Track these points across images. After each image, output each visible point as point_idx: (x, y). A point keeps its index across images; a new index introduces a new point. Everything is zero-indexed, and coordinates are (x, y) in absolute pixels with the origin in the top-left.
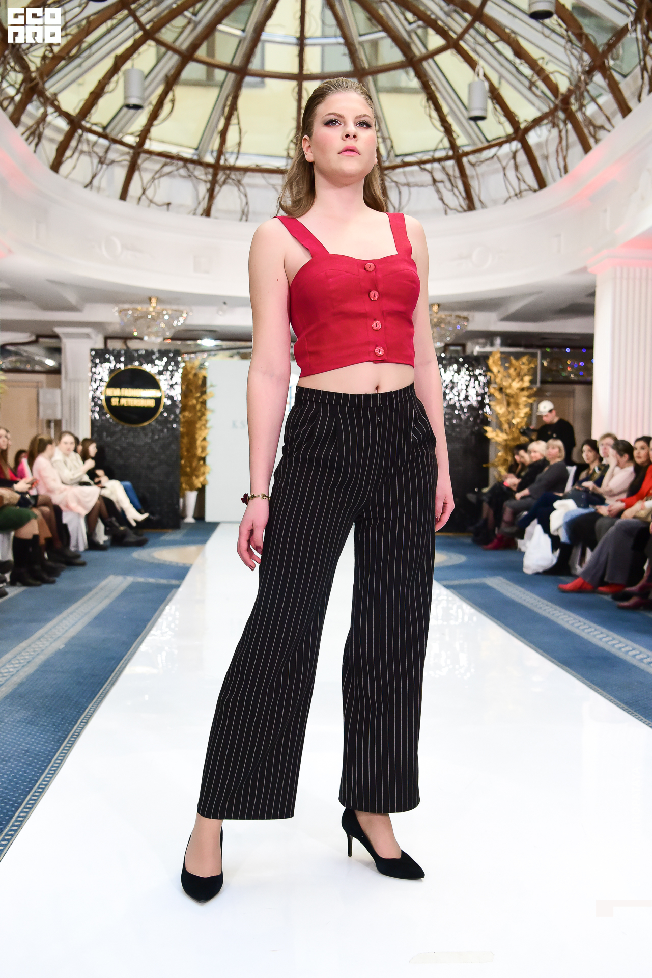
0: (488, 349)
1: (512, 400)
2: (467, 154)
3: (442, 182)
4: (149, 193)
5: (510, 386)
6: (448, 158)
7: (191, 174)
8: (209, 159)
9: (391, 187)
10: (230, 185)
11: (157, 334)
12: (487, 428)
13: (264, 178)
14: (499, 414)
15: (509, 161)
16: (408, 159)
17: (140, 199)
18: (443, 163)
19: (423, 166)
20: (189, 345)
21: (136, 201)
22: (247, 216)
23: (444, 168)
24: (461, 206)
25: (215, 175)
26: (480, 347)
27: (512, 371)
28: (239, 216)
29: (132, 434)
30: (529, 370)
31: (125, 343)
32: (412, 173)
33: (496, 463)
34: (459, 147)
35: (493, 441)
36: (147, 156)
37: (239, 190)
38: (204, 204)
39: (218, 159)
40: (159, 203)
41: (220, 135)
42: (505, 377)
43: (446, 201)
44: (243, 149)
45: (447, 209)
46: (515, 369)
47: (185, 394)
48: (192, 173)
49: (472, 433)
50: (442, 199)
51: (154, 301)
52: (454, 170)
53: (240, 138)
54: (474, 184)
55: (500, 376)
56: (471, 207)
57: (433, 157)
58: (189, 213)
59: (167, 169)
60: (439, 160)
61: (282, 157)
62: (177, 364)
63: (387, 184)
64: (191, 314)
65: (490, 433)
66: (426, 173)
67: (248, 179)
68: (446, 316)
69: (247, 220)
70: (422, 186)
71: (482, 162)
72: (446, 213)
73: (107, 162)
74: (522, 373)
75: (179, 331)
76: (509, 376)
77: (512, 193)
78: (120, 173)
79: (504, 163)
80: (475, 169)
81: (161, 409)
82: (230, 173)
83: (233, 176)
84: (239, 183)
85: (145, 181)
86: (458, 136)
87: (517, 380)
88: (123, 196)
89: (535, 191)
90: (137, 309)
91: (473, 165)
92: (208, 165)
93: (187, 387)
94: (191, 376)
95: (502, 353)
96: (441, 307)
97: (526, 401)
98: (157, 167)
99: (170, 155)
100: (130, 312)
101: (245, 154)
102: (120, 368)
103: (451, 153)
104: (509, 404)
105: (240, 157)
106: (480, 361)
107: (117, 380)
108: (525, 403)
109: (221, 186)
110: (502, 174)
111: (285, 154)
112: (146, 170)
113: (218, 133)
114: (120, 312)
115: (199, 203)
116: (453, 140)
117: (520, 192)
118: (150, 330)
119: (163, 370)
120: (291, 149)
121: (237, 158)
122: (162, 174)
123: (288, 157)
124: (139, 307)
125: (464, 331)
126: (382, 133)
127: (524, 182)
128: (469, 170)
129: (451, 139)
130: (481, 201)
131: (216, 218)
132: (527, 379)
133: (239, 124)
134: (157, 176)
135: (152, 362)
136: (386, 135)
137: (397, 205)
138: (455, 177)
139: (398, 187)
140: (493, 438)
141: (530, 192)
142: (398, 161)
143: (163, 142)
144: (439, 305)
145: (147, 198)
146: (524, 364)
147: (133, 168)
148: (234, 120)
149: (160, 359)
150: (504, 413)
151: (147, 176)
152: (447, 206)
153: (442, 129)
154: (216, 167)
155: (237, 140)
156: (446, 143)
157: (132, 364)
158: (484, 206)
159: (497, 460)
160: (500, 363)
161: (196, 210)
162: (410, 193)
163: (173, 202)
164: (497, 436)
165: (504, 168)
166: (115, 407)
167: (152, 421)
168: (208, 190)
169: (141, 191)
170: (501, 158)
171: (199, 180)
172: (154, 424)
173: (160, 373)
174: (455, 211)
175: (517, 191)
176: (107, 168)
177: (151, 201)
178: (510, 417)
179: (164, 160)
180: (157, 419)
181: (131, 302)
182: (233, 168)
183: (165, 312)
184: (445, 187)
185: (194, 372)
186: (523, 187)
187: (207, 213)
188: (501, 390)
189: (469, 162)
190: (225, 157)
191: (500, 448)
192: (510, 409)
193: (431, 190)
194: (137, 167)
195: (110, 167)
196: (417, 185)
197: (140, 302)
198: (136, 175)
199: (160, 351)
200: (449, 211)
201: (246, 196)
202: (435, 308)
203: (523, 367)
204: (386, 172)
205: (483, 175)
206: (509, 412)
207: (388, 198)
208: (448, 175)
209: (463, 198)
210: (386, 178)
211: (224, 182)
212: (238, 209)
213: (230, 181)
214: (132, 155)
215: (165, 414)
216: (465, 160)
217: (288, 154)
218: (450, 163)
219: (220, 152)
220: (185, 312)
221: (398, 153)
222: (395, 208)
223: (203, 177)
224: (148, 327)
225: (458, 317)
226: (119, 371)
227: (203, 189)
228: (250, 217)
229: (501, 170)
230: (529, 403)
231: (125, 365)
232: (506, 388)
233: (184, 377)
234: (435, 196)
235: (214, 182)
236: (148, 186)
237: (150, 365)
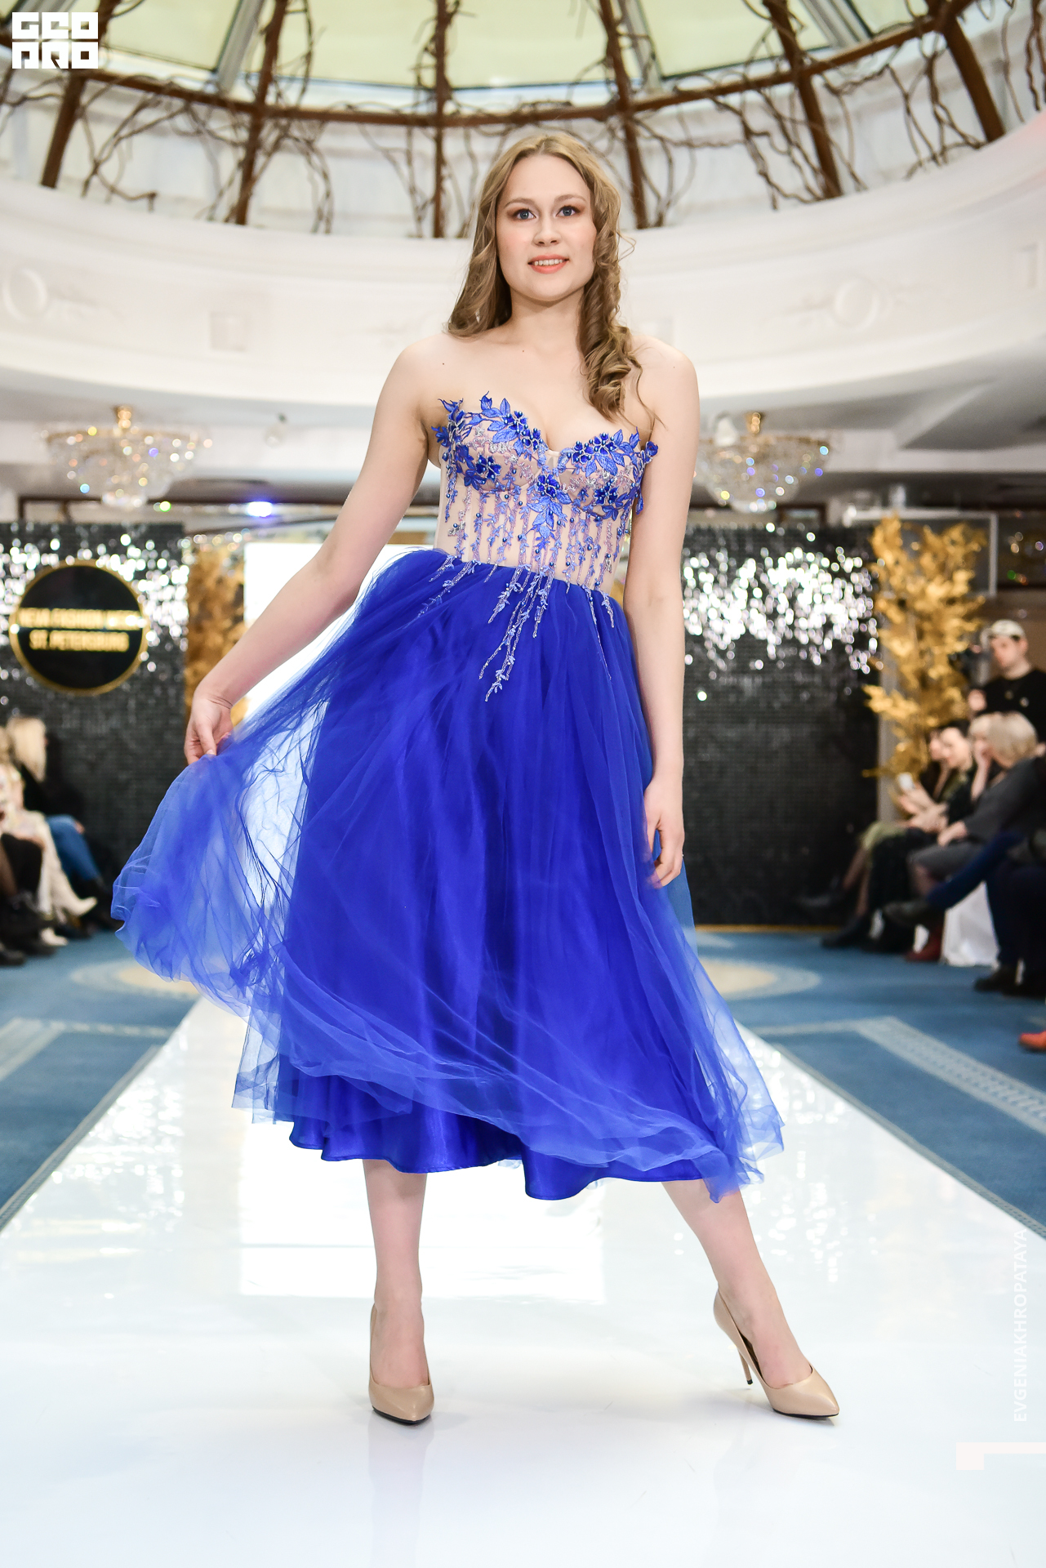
0: (875, 513)
1: (927, 626)
2: (821, 68)
3: (765, 134)
4: (109, 170)
5: (923, 594)
6: (778, 79)
7: (201, 128)
8: (243, 93)
9: (650, 151)
10: (290, 151)
11: (131, 488)
12: (872, 690)
13: (365, 134)
14: (898, 657)
15: (918, 78)
16: (687, 85)
17: (87, 184)
18: (767, 91)
19: (721, 99)
20: (208, 516)
21: (78, 190)
22: (328, 221)
23: (768, 101)
24: (809, 189)
25: (255, 129)
26: (858, 510)
27: (927, 560)
28: (310, 221)
29: (76, 711)
30: (966, 557)
31: (65, 511)
32: (698, 117)
33: (893, 769)
34: (804, 53)
35: (884, 719)
36: (101, 85)
37: (310, 162)
38: (232, 196)
39: (262, 93)
40: (133, 194)
41: (264, 36)
42: (912, 574)
43: (775, 179)
44: (316, 71)
45: (776, 195)
46: (935, 556)
47: (196, 624)
48: (204, 124)
49: (840, 703)
50: (764, 174)
51: (125, 414)
52: (792, 106)
53: (311, 44)
54: (839, 137)
55: (900, 571)
56: (832, 189)
57: (744, 77)
58: (198, 217)
59: (147, 116)
60: (759, 85)
61: (405, 87)
62: (177, 556)
63: (644, 143)
64: (208, 443)
65: (880, 700)
66: (728, 114)
67: (330, 138)
68: (779, 439)
69: (328, 231)
70: (722, 145)
71: (856, 84)
72: (775, 206)
73: (11, 98)
74: (951, 565)
75: (184, 484)
76: (920, 571)
77: (925, 153)
78: (41, 125)
79: (907, 87)
80: (842, 103)
81: (143, 656)
82: (289, 126)
83: (295, 131)
84: (309, 148)
85: (98, 146)
86: (802, 26)
87: (938, 579)
88: (50, 177)
89: (977, 146)
90: (85, 434)
91: (835, 92)
92: (239, 107)
93: (203, 605)
94: (210, 583)
95: (903, 521)
96: (767, 420)
97: (960, 629)
98: (126, 111)
99: (153, 82)
100: (71, 440)
101: (323, 81)
102: (48, 566)
103: (785, 67)
104: (921, 635)
105: (311, 87)
106: (857, 539)
107: (44, 592)
108: (958, 633)
109: (269, 155)
110: (900, 113)
111: (411, 79)
112: (100, 118)
113: (262, 32)
114: (50, 440)
115: (221, 194)
116: (791, 38)
117: (944, 149)
118: (115, 480)
119: (147, 569)
120: (427, 67)
121: (304, 91)
122: (137, 127)
123: (419, 86)
124: (92, 431)
125: (819, 472)
126: (630, 27)
127: (953, 126)
128: (827, 106)
129: (787, 33)
130: (853, 176)
131: (260, 227)
132: (962, 577)
133: (306, 10)
134: (125, 132)
135: (121, 551)
136: (639, 30)
137: (663, 191)
138: (793, 121)
139: (666, 150)
140: (883, 712)
141: (967, 149)
142: (666, 90)
143: (138, 54)
144: (762, 416)
145: (104, 182)
146: (954, 544)
147: (70, 113)
148: (295, 5)
149: (139, 543)
150: (910, 656)
151: (102, 133)
152: (778, 189)
153: (765, 12)
154: (257, 112)
155: (303, 49)
156: (775, 45)
157: (75, 555)
158: (860, 185)
159: (894, 761)
160: (899, 541)
161: (214, 207)
162: (693, 163)
163: (165, 190)
164: (895, 705)
165: (906, 97)
166: (40, 652)
167: (122, 683)
168: (241, 164)
169: (87, 168)
170: (899, 74)
171: (221, 142)
172: (126, 687)
173: (140, 575)
174: (794, 201)
175: (937, 148)
176: (11, 114)
177: (113, 190)
178: (921, 664)
179: (139, 95)
180: (133, 680)
181: (74, 418)
182: (295, 114)
183: (149, 440)
184: (772, 146)
185: (216, 574)
186: (951, 137)
187: (239, 215)
188: (902, 604)
189: (828, 86)
190: (277, 86)
191: (900, 733)
192: (923, 645)
193: (739, 155)
194: (78, 111)
195: (19, 109)
196: (709, 144)
197: (94, 419)
198: (78, 129)
199: (136, 527)
200: (781, 200)
201: (325, 176)
202: (756, 420)
203: (951, 550)
204: (639, 115)
205: (859, 115)
206: (922, 653)
207: (645, 177)
208: (778, 117)
209: (814, 170)
210: (640, 130)
211: (277, 146)
212: (309, 206)
213: (288, 142)
214: (66, 82)
215: (152, 667)
216: (817, 82)
217: (419, 79)
218: (784, 90)
219: (267, 77)
220: (194, 436)
221: (668, 70)
222: (658, 197)
223: (228, 134)
224: (112, 473)
225: (806, 441)
226: (48, 571)
227: (229, 161)
228: (336, 224)
229: (901, 100)
230: (970, 633)
231: (62, 558)
232: (915, 598)
233: (196, 584)
234: (751, 167)
235: (253, 147)
236: (105, 155)
237: (116, 557)
